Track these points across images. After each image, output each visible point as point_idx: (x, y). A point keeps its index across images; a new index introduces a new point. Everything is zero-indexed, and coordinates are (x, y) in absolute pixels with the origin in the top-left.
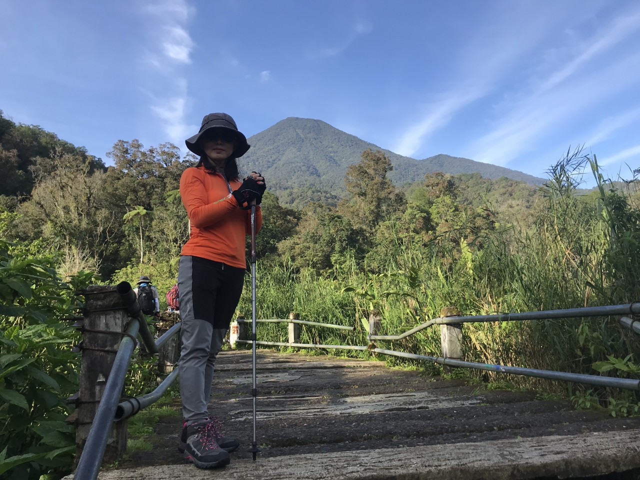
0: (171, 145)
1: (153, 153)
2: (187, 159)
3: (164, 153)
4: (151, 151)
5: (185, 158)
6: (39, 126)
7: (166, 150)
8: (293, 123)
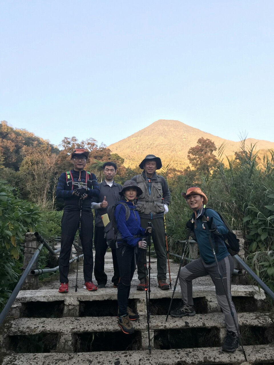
0: (93, 139)
1: (84, 144)
2: (101, 147)
3: (89, 144)
4: (83, 143)
5: (100, 146)
6: (25, 129)
7: (90, 142)
8: (161, 122)
